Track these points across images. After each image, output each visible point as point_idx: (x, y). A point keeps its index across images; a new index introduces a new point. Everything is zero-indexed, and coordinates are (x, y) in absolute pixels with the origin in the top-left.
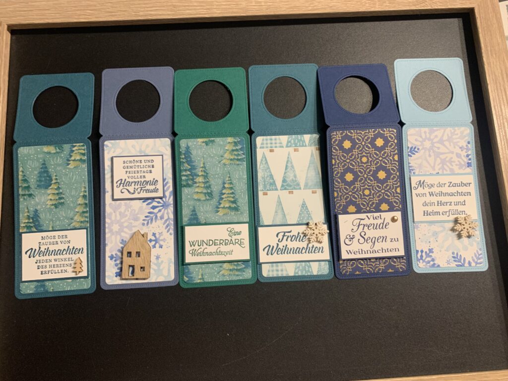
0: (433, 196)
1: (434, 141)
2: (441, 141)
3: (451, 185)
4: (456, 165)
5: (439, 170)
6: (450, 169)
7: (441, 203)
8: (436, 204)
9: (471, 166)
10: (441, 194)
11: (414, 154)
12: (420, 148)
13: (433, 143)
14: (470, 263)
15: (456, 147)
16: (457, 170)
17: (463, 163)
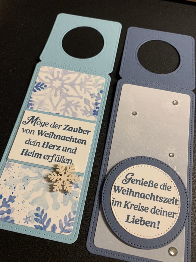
0: (42, 135)
1: (65, 82)
2: (72, 85)
3: (66, 129)
4: (81, 110)
5: (61, 111)
6: (73, 113)
7: (47, 145)
8: (41, 145)
9: (97, 115)
10: (52, 135)
11: (39, 90)
12: (48, 85)
13: (63, 84)
14: (54, 228)
15: (87, 92)
16: (80, 115)
17: (89, 110)
